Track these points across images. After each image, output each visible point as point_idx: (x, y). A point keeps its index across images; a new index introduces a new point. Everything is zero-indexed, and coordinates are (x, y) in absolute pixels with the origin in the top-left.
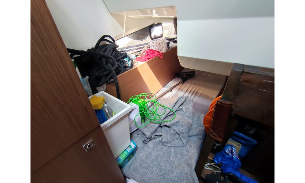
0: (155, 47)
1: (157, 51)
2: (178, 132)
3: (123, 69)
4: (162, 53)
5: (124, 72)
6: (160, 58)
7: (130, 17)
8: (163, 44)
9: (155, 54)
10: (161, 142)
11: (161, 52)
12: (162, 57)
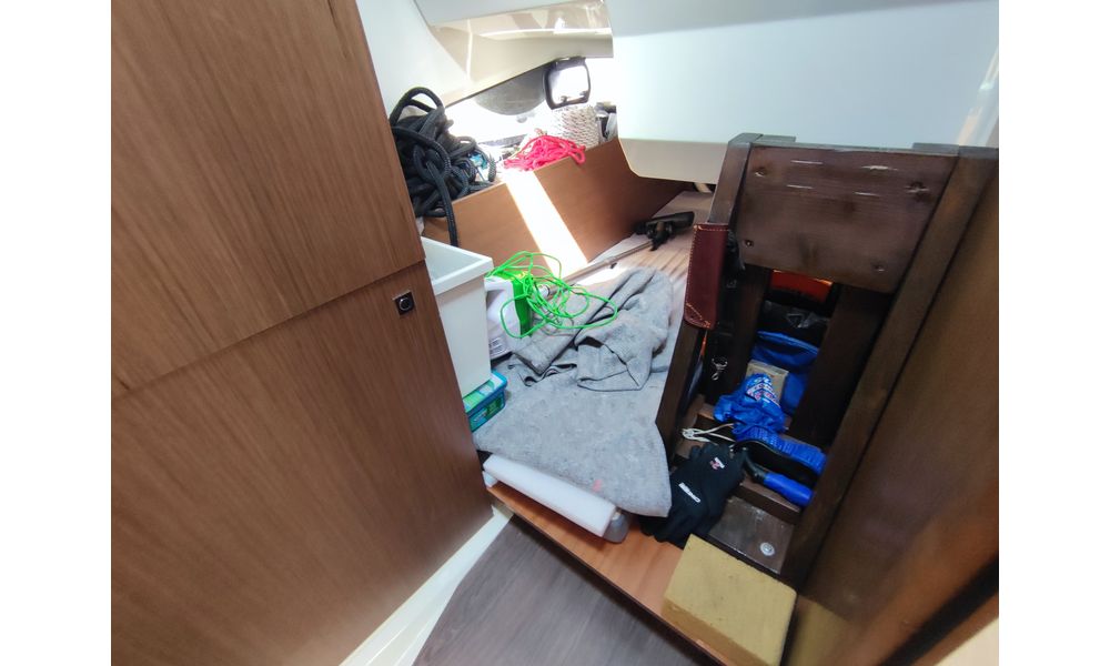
0: (564, 129)
1: (568, 142)
2: (622, 356)
3: (467, 186)
4: (584, 148)
5: (469, 192)
6: (577, 164)
7: (485, 38)
8: (588, 121)
9: (560, 150)
10: (573, 381)
11: (580, 144)
12: (583, 160)
